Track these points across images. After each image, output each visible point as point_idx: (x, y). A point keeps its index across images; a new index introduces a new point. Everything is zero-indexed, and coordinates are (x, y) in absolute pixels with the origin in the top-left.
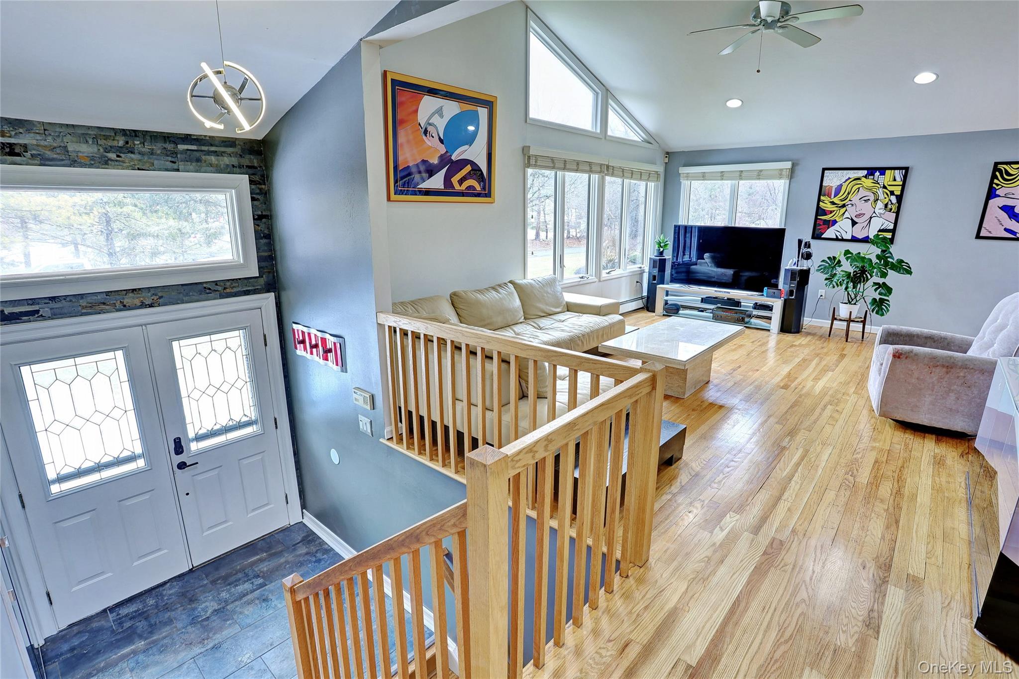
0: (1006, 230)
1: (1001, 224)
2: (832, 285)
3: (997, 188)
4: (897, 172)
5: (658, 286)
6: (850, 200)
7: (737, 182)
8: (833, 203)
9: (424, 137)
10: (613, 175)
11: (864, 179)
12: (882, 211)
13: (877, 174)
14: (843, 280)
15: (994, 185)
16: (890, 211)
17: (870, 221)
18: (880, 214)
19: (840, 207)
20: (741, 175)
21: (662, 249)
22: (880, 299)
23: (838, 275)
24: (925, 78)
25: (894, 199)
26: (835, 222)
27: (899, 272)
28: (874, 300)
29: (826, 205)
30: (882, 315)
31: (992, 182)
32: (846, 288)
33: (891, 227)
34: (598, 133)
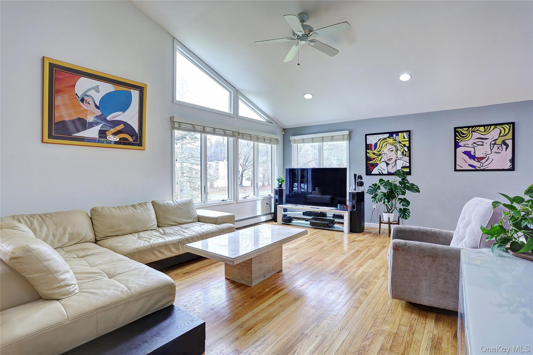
0: (470, 165)
1: (466, 162)
2: (375, 201)
3: (459, 141)
4: (405, 133)
5: (277, 206)
6: (383, 151)
7: (321, 143)
8: (374, 154)
9: (81, 103)
10: (243, 138)
11: (388, 139)
12: (401, 156)
13: (395, 135)
14: (382, 198)
15: (457, 140)
16: (405, 156)
17: (396, 162)
18: (401, 158)
19: (378, 156)
20: (322, 139)
21: (280, 184)
22: (404, 208)
23: (379, 195)
24: (405, 77)
25: (406, 149)
26: (377, 165)
27: (412, 191)
28: (400, 209)
29: (371, 155)
30: (406, 219)
31: (455, 139)
32: (384, 203)
33: (408, 165)
34: (231, 114)
